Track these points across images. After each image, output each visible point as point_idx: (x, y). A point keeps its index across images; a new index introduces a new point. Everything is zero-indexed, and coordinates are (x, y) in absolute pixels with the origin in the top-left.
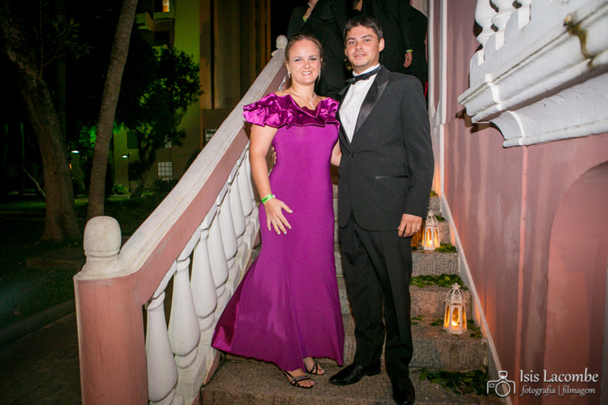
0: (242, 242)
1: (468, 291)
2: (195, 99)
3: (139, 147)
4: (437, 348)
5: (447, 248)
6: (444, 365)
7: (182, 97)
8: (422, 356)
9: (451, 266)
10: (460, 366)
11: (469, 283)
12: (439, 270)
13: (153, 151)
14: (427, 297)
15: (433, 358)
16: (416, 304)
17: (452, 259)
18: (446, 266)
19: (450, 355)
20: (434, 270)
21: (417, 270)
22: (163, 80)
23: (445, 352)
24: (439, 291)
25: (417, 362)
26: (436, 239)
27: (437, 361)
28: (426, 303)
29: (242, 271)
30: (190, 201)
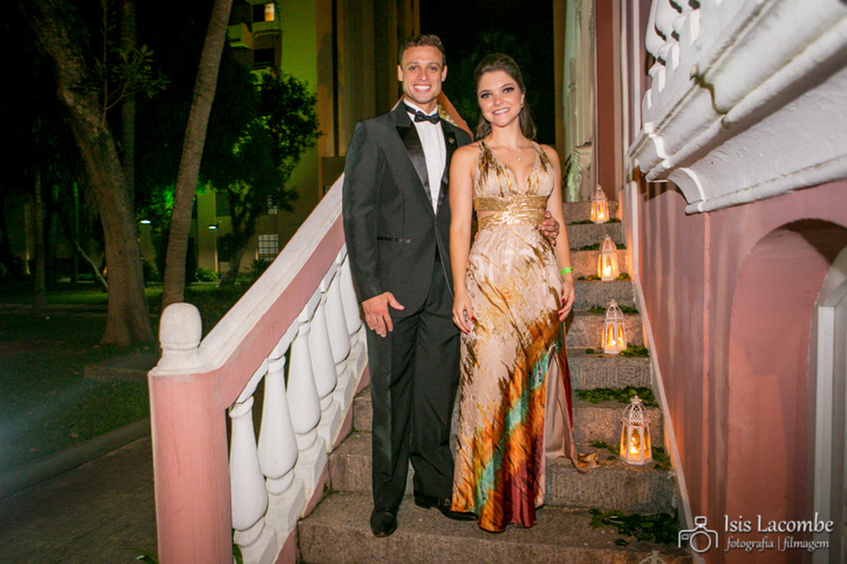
0: (357, 341)
1: (657, 409)
2: (310, 143)
3: (232, 213)
4: (608, 482)
5: (637, 351)
6: (617, 505)
7: (292, 142)
8: (588, 493)
9: (640, 375)
10: (640, 507)
11: (660, 399)
12: (624, 382)
13: (252, 218)
14: (601, 417)
15: (602, 495)
16: (585, 425)
17: (641, 366)
18: (633, 376)
19: (626, 492)
20: (617, 381)
21: (592, 380)
22: (264, 118)
23: (618, 488)
24: (618, 408)
25: (581, 501)
26: (620, 339)
27: (608, 500)
28: (600, 425)
29: (356, 380)
30: (285, 286)
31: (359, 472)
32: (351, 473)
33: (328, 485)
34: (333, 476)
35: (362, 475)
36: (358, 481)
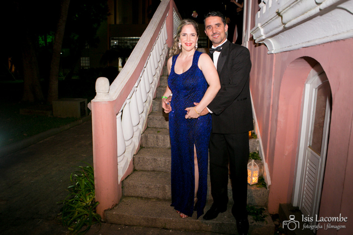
31: (152, 140)
32: (149, 141)
33: (141, 145)
34: (143, 142)
35: (153, 141)
36: (152, 143)
